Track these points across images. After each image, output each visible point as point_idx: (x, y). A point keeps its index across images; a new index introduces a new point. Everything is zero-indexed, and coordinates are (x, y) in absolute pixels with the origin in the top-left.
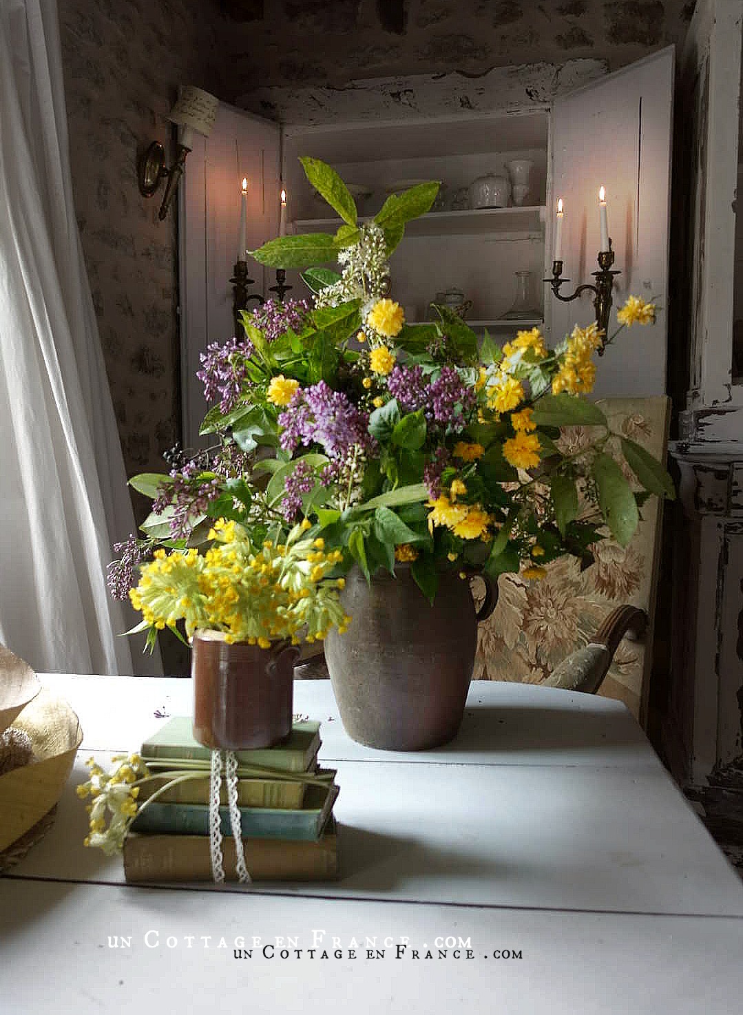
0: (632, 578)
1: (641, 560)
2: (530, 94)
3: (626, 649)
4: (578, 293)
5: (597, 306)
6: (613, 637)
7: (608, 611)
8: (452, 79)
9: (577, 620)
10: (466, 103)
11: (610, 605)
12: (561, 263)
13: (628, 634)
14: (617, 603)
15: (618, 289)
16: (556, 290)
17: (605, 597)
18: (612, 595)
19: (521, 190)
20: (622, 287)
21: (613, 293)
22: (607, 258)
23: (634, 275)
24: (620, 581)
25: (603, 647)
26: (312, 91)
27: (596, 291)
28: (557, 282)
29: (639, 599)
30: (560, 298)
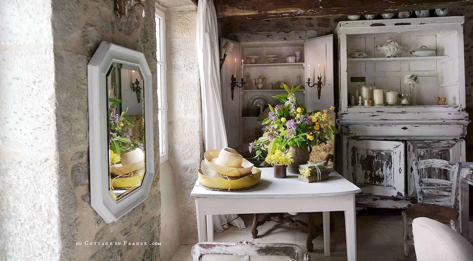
0: (330, 149)
1: (332, 145)
2: (300, 37)
3: (330, 163)
4: (313, 86)
5: (318, 88)
6: (327, 159)
7: (326, 156)
8: (282, 33)
9: (320, 158)
10: (285, 39)
11: (326, 154)
12: (310, 79)
13: (330, 160)
14: (327, 154)
15: (323, 85)
16: (309, 85)
17: (325, 152)
18: (326, 152)
19: (298, 58)
20: (324, 84)
21: (322, 86)
22: (320, 79)
23: (326, 82)
24: (328, 149)
25: (326, 161)
26: (247, 34)
27: (318, 85)
28: (309, 83)
29: (332, 153)
30: (310, 86)
